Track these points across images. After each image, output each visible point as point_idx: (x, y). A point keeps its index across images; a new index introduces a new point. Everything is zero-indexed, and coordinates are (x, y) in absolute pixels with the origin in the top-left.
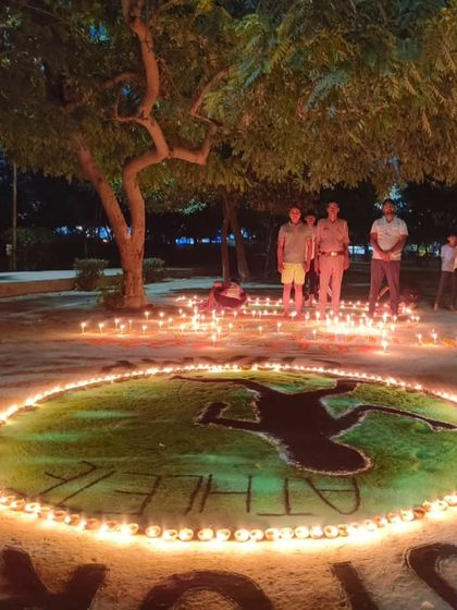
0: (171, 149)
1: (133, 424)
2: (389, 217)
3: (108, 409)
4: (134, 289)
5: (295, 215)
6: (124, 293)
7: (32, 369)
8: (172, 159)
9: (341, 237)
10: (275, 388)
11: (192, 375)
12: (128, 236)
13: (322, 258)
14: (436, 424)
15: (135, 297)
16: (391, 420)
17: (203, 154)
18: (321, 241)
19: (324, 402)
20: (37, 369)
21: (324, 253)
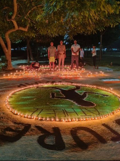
0: (19, 27)
1: (37, 99)
2: (76, 44)
3: (28, 96)
4: (10, 65)
5: (52, 44)
6: (7, 66)
7: (1, 87)
8: (19, 30)
9: (64, 49)
10: (63, 89)
11: (40, 87)
12: (7, 51)
13: (59, 55)
14: (104, 95)
15: (10, 67)
16: (93, 95)
17: (27, 28)
18: (59, 51)
19: (76, 91)
20: (3, 87)
21: (60, 54)
